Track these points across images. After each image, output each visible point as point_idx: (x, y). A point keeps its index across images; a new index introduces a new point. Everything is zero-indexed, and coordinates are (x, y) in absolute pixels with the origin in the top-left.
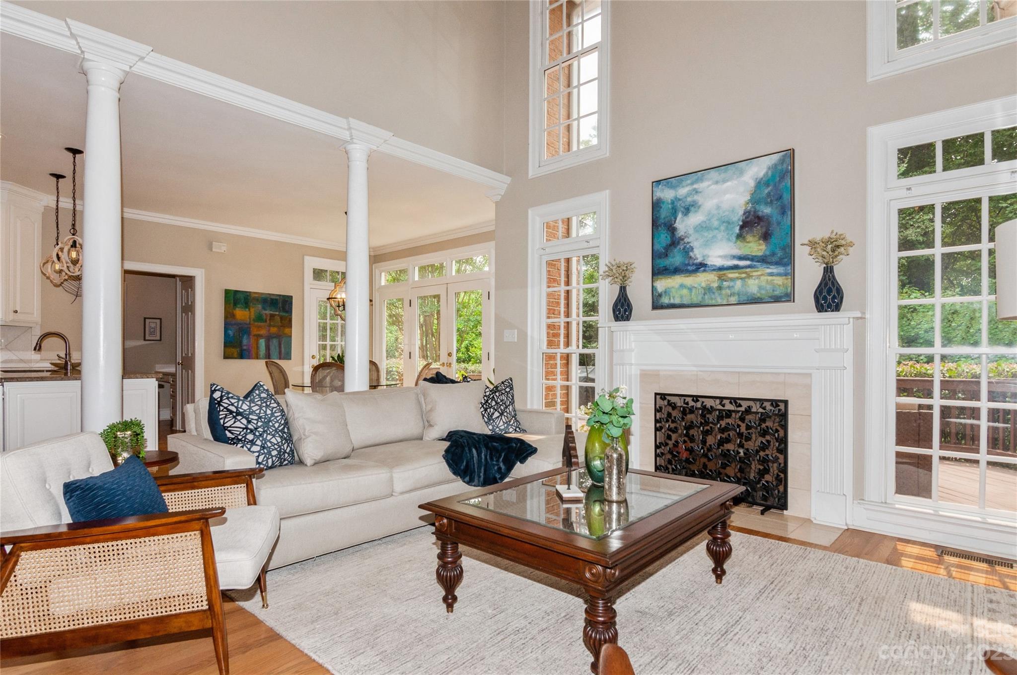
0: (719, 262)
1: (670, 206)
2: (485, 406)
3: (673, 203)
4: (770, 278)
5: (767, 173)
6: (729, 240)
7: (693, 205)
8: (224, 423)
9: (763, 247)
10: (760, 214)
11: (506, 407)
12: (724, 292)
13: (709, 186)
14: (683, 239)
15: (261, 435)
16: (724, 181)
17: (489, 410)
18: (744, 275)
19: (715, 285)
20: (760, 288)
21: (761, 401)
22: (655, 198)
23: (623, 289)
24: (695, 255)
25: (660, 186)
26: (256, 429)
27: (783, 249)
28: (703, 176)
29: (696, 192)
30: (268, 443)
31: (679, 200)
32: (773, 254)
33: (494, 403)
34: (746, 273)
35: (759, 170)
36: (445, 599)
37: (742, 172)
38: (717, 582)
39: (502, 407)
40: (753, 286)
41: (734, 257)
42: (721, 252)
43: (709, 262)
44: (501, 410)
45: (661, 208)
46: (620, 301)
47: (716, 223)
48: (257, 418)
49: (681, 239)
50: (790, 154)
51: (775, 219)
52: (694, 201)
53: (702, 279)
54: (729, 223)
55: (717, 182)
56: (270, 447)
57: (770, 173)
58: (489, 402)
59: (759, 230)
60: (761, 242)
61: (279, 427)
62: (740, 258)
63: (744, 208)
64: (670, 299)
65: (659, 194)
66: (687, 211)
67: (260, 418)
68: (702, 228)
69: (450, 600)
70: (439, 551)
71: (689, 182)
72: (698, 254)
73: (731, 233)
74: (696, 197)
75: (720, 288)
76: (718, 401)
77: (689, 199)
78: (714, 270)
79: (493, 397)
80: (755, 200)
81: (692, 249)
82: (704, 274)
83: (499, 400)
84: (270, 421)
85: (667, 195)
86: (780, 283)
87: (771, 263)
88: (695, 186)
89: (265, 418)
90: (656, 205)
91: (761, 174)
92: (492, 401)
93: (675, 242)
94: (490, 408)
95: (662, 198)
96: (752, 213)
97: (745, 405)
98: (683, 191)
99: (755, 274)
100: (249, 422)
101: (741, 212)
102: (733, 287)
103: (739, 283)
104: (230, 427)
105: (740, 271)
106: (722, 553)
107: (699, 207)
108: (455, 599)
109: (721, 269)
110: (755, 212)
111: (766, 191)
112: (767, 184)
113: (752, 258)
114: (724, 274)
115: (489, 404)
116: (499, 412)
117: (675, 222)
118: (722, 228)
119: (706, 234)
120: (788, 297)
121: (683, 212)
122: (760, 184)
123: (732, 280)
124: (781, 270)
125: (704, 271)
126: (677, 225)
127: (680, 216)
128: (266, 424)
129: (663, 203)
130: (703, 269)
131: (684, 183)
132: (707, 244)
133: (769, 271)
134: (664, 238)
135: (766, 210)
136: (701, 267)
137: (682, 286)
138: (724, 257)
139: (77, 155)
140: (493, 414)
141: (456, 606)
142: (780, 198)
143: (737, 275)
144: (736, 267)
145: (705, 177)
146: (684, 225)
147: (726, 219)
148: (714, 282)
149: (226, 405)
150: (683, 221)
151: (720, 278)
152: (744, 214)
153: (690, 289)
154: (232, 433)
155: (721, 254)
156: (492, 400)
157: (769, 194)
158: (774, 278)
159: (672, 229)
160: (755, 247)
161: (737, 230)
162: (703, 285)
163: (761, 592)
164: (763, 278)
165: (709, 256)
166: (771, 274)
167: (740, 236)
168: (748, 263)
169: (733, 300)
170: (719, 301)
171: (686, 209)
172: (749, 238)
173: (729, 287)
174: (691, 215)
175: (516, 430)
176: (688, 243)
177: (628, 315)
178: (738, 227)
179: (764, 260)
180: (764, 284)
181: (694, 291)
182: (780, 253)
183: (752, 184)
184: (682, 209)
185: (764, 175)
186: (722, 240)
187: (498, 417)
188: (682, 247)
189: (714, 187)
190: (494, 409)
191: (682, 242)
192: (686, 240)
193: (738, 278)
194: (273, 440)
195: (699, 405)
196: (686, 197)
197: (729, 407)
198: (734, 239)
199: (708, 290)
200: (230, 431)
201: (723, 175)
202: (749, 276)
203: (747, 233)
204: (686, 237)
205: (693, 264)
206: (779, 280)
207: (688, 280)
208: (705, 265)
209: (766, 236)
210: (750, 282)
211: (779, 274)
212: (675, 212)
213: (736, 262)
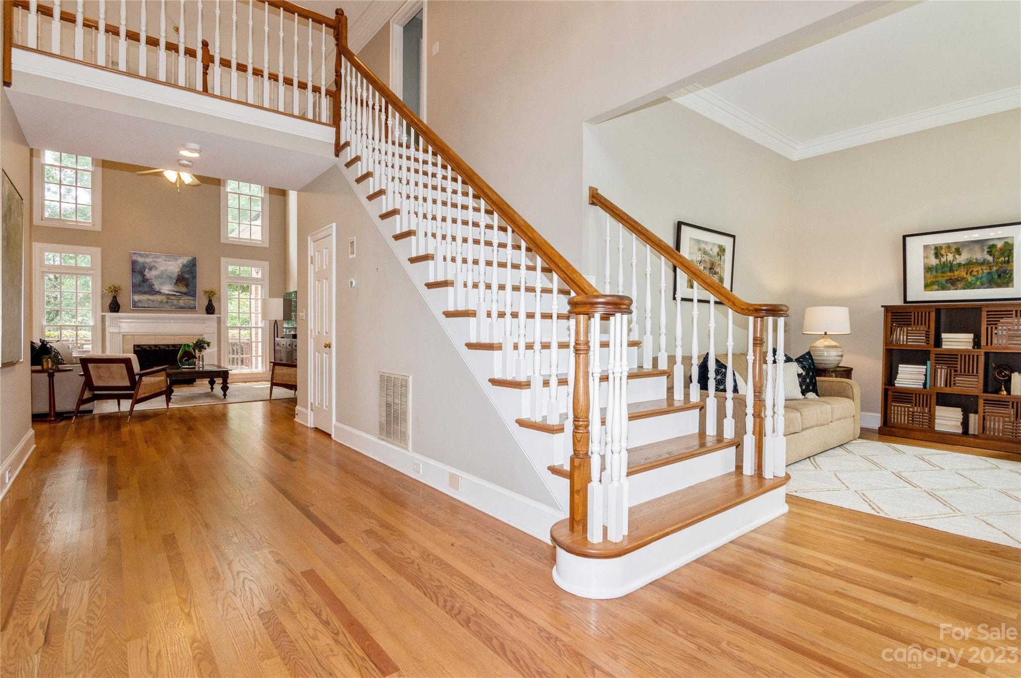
0: (167, 292)
1: (142, 265)
3: (143, 263)
4: (187, 300)
6: (171, 284)
7: (153, 267)
9: (186, 289)
10: (184, 277)
12: (169, 304)
13: (162, 261)
16: (169, 261)
18: (177, 298)
19: (165, 301)
20: (185, 304)
22: (132, 260)
23: (115, 298)
24: (155, 288)
25: (136, 255)
27: (192, 291)
28: (159, 256)
29: (156, 262)
31: (147, 263)
32: (189, 292)
35: (184, 260)
37: (177, 259)
40: (182, 303)
41: (173, 291)
42: (167, 288)
43: (162, 291)
45: (136, 264)
46: (113, 303)
47: (165, 276)
49: (147, 280)
50: (194, 259)
51: (189, 280)
53: (158, 298)
54: (171, 277)
55: (166, 261)
57: (187, 263)
59: (184, 283)
60: (185, 287)
62: (176, 292)
63: (177, 273)
64: (141, 304)
65: (135, 258)
66: (151, 269)
68: (157, 277)
72: (157, 287)
73: (172, 281)
74: (155, 264)
75: (167, 302)
76: (166, 346)
77: (152, 264)
78: (164, 295)
80: (182, 271)
81: (153, 285)
82: (159, 296)
85: (139, 260)
87: (188, 295)
88: (154, 260)
90: (134, 263)
91: (185, 262)
93: (145, 280)
95: (136, 260)
98: (148, 260)
99: (182, 298)
101: (176, 275)
102: (173, 302)
103: (176, 301)
105: (176, 296)
107: (157, 268)
109: (168, 295)
110: (182, 276)
111: (186, 269)
112: (187, 267)
113: (181, 293)
114: (169, 297)
118: (168, 279)
119: (160, 280)
120: (192, 309)
121: (149, 269)
122: (184, 266)
123: (172, 299)
124: (191, 298)
126: (145, 273)
127: (147, 270)
129: (138, 263)
131: (149, 257)
132: (161, 284)
133: (187, 298)
134: (139, 278)
135: (187, 276)
136: (159, 293)
137: (148, 299)
138: (169, 290)
142: (191, 273)
143: (174, 298)
144: (174, 295)
146: (149, 274)
148: (164, 299)
151: (167, 298)
152: (178, 276)
153: (152, 301)
157: (188, 271)
158: (189, 300)
159: (142, 273)
160: (184, 289)
161: (175, 281)
162: (159, 300)
164: (184, 300)
165: (161, 289)
167: (175, 284)
168: (179, 294)
169: (173, 307)
170: (167, 307)
172: (180, 285)
173: (171, 302)
174: (153, 271)
176: (152, 282)
177: (117, 310)
179: (185, 294)
181: (154, 302)
183: (181, 265)
184: (148, 267)
186: (167, 283)
188: (148, 283)
189: (164, 262)
192: (150, 281)
195: (157, 348)
196: (150, 263)
198: (173, 284)
199: (161, 302)
201: (168, 259)
202: (180, 299)
203: (179, 283)
204: (150, 279)
205: (154, 291)
206: (192, 302)
207: (151, 298)
208: (160, 293)
209: (187, 285)
210: (181, 301)
211: (192, 300)
212: (144, 268)
213: (174, 293)
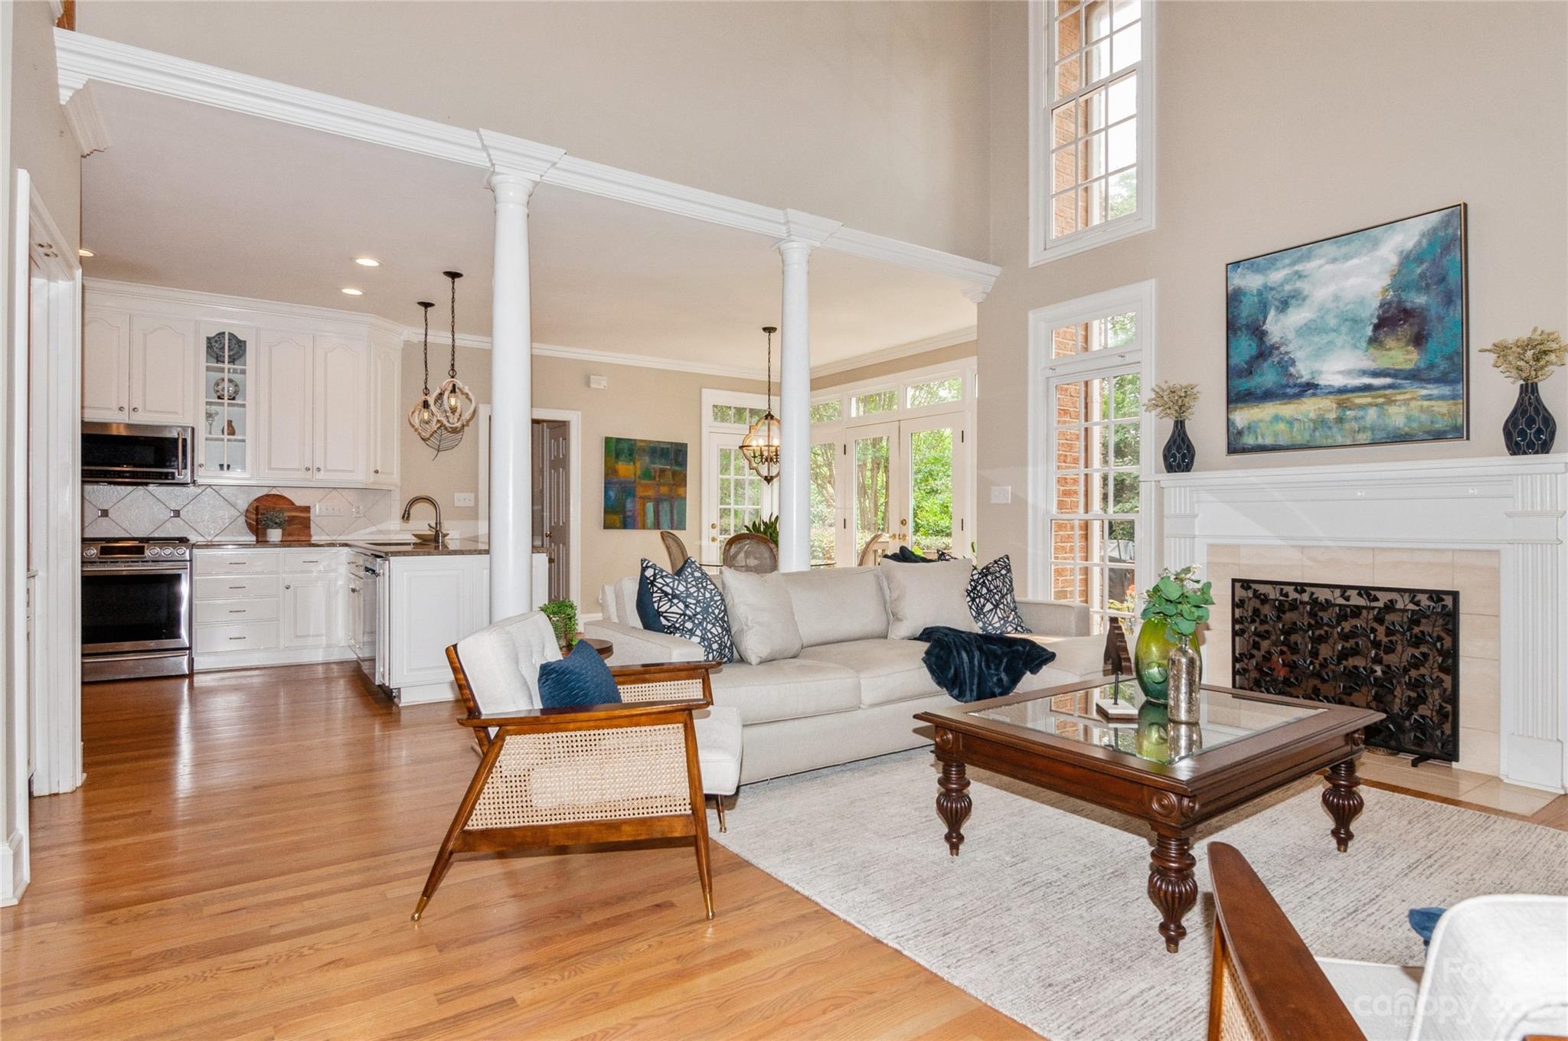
0: (1339, 381)
1: (1256, 299)
2: (972, 594)
3: (1260, 293)
4: (1426, 403)
5: (1419, 242)
6: (1355, 346)
7: (1293, 297)
8: (659, 608)
9: (1414, 356)
10: (1408, 305)
11: (1003, 597)
12: (1347, 426)
13: (1321, 266)
14: (1278, 348)
15: (700, 623)
16: (1346, 258)
17: (977, 600)
18: (1381, 400)
19: (1332, 416)
20: (1409, 418)
21: (1413, 593)
22: (1230, 288)
23: (1180, 425)
24: (1298, 372)
25: (1239, 270)
26: (695, 615)
27: (1450, 358)
28: (1310, 251)
29: (1300, 276)
30: (708, 634)
31: (1272, 289)
32: (1431, 366)
33: (984, 591)
34: (1384, 396)
35: (1406, 238)
36: (948, 838)
37: (1376, 243)
38: (1339, 850)
39: (997, 597)
40: (1397, 416)
41: (1364, 373)
42: (1342, 366)
43: (1324, 380)
44: (996, 600)
45: (1241, 302)
46: (1175, 442)
47: (1332, 322)
48: (694, 602)
49: (1274, 347)
50: (1460, 212)
51: (1433, 312)
52: (1295, 291)
53: (1309, 407)
54: (1355, 321)
55: (1334, 260)
56: (710, 639)
57: (1425, 242)
58: (978, 588)
59: (1406, 330)
60: (1410, 348)
61: (719, 614)
62: (1375, 374)
63: (1381, 298)
64: (1257, 438)
65: (1239, 280)
66: (1284, 305)
67: (698, 602)
68: (1307, 330)
69: (954, 840)
70: (940, 775)
71: (1287, 261)
72: (1303, 370)
73: (1358, 335)
74: (1299, 284)
75: (1340, 420)
76: (1338, 592)
77: (1287, 288)
78: (1330, 393)
79: (984, 582)
80: (1400, 282)
81: (1293, 362)
82: (1314, 399)
83: (992, 587)
84: (709, 606)
85: (1251, 282)
86: (1444, 410)
87: (1429, 381)
88: (1298, 268)
89: (704, 603)
90: (1233, 299)
91: (1410, 245)
92: (982, 588)
93: (1264, 352)
94: (980, 597)
95: (1243, 287)
96: (1394, 305)
97: (1384, 598)
98: (1276, 276)
99: (1398, 397)
100: (687, 607)
101: (1376, 304)
102: (1362, 418)
103: (1372, 414)
104: (666, 612)
105: (1373, 393)
106: (1347, 807)
107: (1304, 299)
108: (961, 838)
109: (1343, 391)
110: (1400, 302)
111: (1419, 271)
112: (1419, 260)
113: (1395, 374)
114: (1348, 399)
115: (978, 591)
116: (992, 603)
117: (1264, 323)
118: (1344, 329)
119: (1316, 339)
120: (1459, 431)
121: (1277, 308)
122: (1407, 259)
123: (1361, 407)
124: (1446, 390)
125: (1314, 395)
126: (1267, 327)
127: (1272, 313)
128: (705, 610)
129: (1245, 294)
130: (1311, 391)
131: (1278, 264)
132: (1319, 353)
133: (1424, 392)
134: (1246, 347)
135: (1419, 300)
136: (1310, 388)
137: (1277, 418)
138: (1348, 373)
139: (456, 280)
140: (984, 605)
141: (961, 847)
142: (1443, 280)
143: (1369, 400)
144: (1367, 388)
145: (1314, 253)
146: (1278, 327)
147: (1350, 315)
148: (1330, 411)
149: (660, 586)
150: (1277, 321)
151: (1340, 404)
152: (1381, 306)
153: (1290, 423)
154: (668, 620)
155: (1343, 369)
156: (982, 586)
157: (1422, 276)
158: (1433, 403)
159: (1258, 333)
160: (1400, 356)
161: (1369, 331)
162: (1312, 415)
163: (1411, 868)
164: (1413, 404)
165: (1320, 373)
166: (1429, 398)
167: (1374, 341)
168: (1388, 381)
169: (1362, 437)
170: (1340, 440)
171: (1282, 302)
172: (1390, 342)
173: (1356, 419)
174: (1290, 310)
175: (1016, 629)
176: (1287, 353)
177: (1188, 464)
178: (1371, 327)
179: (1415, 376)
180: (1416, 413)
181: (1296, 425)
182: (1443, 366)
183: (1394, 260)
184: (1276, 303)
185: (1415, 246)
186: (1343, 347)
187: (991, 610)
188: (1276, 360)
189: (1329, 267)
190: (985, 598)
191: (1276, 352)
192: (1283, 349)
193: (1371, 405)
194: (713, 630)
195: (1306, 597)
196: (1282, 285)
197: (1356, 600)
198: (1364, 345)
199: (1321, 423)
200: (665, 617)
201: (1344, 250)
202: (1390, 402)
203: (1386, 334)
204: (1283, 344)
205: (1295, 385)
206: (1441, 407)
207: (1287, 410)
208: (1316, 386)
209: (1419, 340)
210: (1392, 410)
211: (1442, 398)
212: (1264, 308)
213: (1367, 380)
